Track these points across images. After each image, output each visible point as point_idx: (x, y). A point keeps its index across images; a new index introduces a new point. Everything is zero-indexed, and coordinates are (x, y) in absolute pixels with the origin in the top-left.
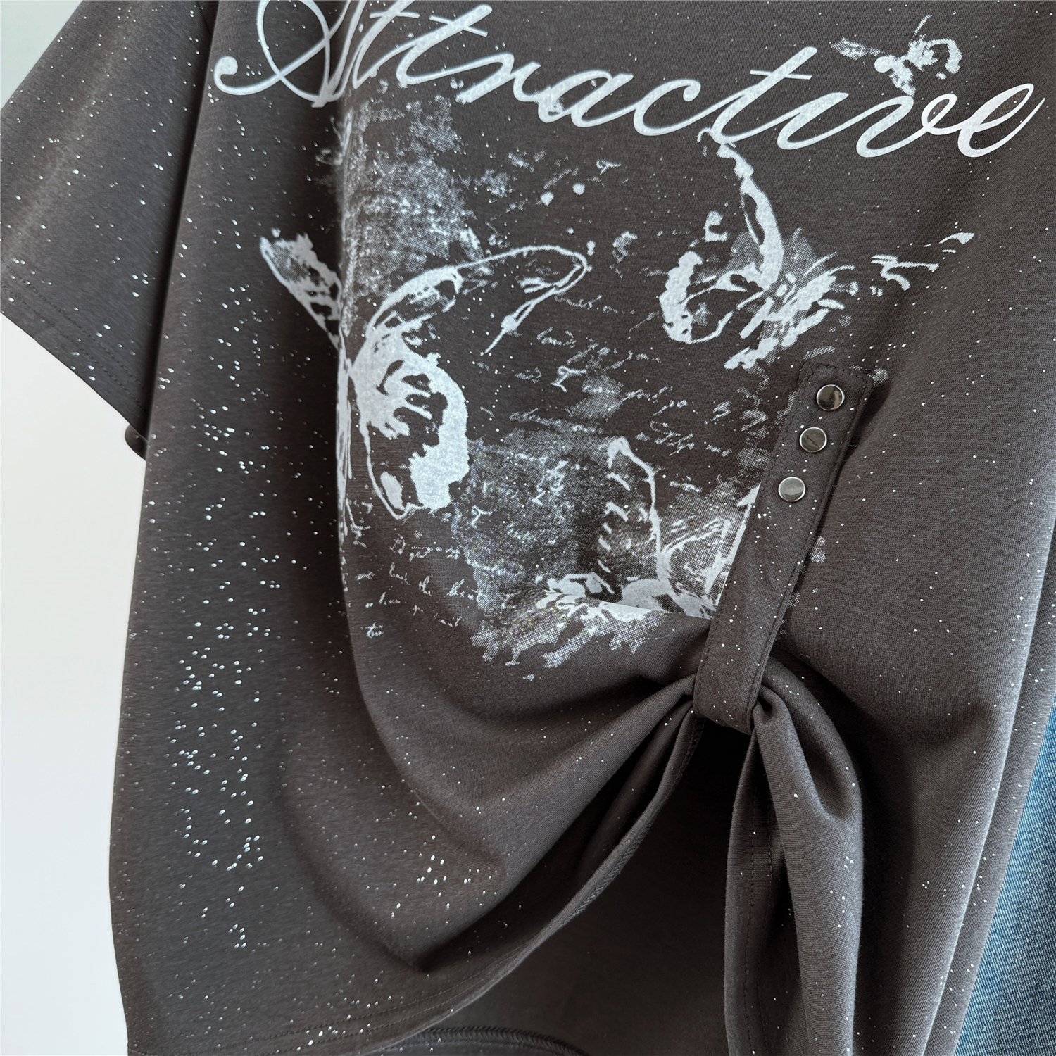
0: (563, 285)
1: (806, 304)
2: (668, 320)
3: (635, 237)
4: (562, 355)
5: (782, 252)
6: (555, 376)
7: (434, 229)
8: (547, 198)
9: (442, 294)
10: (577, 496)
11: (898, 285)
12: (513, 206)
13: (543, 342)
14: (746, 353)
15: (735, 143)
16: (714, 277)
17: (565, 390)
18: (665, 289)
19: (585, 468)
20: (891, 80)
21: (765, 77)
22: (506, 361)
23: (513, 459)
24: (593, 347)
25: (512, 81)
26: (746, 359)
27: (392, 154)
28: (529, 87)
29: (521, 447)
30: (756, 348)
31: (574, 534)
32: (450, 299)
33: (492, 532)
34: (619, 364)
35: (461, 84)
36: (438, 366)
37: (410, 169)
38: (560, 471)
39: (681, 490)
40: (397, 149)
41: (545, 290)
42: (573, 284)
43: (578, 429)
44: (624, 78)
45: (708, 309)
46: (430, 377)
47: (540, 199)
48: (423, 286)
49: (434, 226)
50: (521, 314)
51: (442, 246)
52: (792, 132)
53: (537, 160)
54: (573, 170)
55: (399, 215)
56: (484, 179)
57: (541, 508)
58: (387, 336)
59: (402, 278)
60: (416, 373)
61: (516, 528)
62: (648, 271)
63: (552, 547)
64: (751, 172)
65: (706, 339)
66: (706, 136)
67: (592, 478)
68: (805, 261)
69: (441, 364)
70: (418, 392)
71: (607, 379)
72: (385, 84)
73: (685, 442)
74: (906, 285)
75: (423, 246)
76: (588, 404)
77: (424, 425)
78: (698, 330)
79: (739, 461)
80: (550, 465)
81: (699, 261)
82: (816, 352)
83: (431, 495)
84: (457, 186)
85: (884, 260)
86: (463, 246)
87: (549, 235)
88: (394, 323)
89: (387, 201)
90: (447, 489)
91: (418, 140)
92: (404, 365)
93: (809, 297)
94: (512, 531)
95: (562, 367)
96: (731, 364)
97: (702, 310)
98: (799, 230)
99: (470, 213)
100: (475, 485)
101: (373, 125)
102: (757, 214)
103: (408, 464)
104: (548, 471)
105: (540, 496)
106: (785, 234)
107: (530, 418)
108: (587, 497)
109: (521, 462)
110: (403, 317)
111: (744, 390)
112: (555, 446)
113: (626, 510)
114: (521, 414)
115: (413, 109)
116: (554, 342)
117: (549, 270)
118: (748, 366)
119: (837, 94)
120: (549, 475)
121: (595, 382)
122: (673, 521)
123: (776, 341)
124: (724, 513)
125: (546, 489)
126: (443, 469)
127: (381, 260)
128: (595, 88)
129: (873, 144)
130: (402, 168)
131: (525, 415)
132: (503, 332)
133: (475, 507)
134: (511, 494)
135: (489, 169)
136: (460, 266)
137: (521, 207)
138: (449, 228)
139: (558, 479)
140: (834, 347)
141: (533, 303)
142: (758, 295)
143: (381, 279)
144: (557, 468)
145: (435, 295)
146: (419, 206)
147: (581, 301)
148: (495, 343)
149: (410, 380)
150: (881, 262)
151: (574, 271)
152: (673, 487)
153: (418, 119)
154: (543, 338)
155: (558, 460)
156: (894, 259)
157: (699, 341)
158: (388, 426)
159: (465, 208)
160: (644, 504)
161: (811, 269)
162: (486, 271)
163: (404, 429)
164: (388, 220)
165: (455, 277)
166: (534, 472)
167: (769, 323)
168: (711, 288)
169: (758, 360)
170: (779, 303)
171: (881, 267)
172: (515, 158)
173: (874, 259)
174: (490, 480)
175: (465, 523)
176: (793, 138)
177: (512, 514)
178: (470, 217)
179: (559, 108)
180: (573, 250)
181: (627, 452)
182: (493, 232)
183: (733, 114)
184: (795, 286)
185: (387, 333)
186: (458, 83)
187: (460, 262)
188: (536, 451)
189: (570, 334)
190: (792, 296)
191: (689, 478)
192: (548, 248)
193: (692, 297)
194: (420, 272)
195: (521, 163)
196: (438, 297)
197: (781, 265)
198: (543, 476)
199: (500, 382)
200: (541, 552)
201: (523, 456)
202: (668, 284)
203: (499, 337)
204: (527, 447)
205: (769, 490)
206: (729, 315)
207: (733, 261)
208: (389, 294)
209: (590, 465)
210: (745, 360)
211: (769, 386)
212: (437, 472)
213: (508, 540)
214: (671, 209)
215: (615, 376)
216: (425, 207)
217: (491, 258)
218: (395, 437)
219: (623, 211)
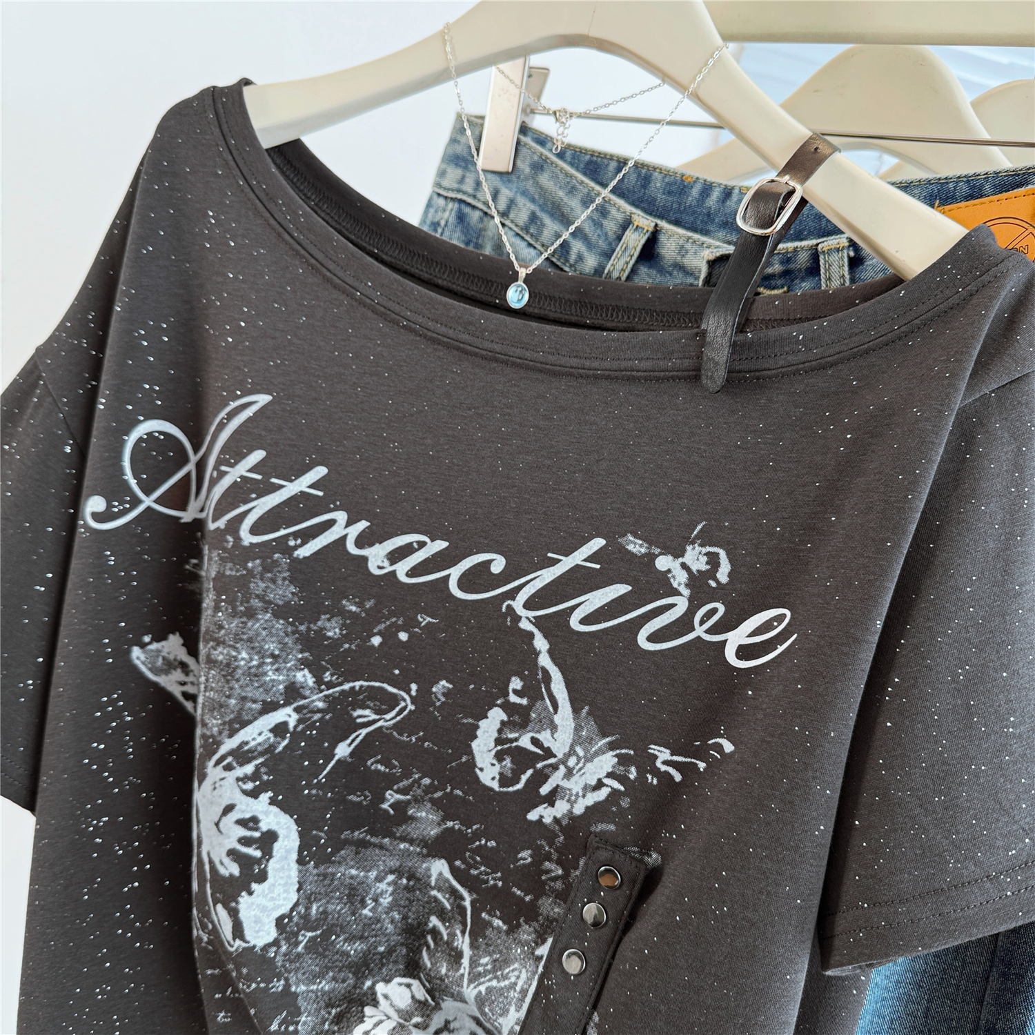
0: (390, 719)
1: (592, 779)
2: (479, 765)
3: (451, 686)
4: (389, 781)
5: (573, 725)
6: (383, 800)
7: (271, 676)
8: (376, 641)
9: (275, 736)
10: (404, 907)
11: (671, 777)
12: (347, 646)
13: (373, 768)
14: (545, 808)
15: (534, 617)
16: (516, 735)
17: (392, 812)
18: (476, 737)
19: (411, 883)
20: (669, 579)
21: (560, 560)
22: (339, 784)
23: (343, 875)
24: (417, 776)
25: (345, 537)
26: (543, 814)
27: (234, 608)
28: (361, 542)
29: (352, 863)
30: (553, 807)
31: (402, 941)
32: (284, 738)
33: (320, 950)
34: (439, 794)
35: (299, 541)
36: (270, 804)
37: (250, 624)
38: (389, 884)
39: (490, 924)
40: (238, 604)
41: (375, 721)
42: (398, 718)
43: (405, 847)
44: (441, 545)
45: (512, 762)
46: (261, 817)
47: (370, 641)
48: (257, 732)
49: (270, 673)
50: (353, 741)
51: (278, 691)
52: (583, 616)
53: (367, 606)
54: (399, 618)
55: (237, 667)
56: (319, 623)
57: (370, 918)
58: (222, 779)
59: (238, 726)
60: (248, 816)
61: (345, 940)
62: (462, 718)
63: (381, 954)
64: (548, 647)
65: (511, 789)
66: (509, 607)
67: (418, 892)
68: (592, 739)
69: (273, 802)
70: (248, 833)
71: (429, 805)
72: (230, 539)
73: (494, 879)
74: (678, 777)
75: (259, 694)
76: (413, 825)
77: (254, 864)
78: (504, 780)
79: (540, 908)
80: (379, 879)
81: (505, 718)
82: (601, 827)
83: (258, 932)
84: (294, 633)
85: (659, 751)
86: (298, 686)
87: (379, 673)
88: (229, 768)
89: (229, 652)
90: (274, 923)
91: (257, 596)
92: (237, 808)
93: (595, 773)
94: (342, 943)
95: (390, 792)
96: (533, 816)
97: (508, 762)
98: (587, 708)
99: (306, 654)
100: (303, 911)
101: (220, 576)
102: (552, 686)
103: (237, 903)
104: (378, 884)
105: (369, 907)
106: (576, 710)
107: (361, 836)
108: (414, 909)
109: (352, 877)
110: (238, 763)
111: (544, 843)
112: (384, 861)
113: (447, 928)
114: (352, 832)
115: (253, 567)
116: (383, 768)
117: (378, 703)
118: (548, 820)
119: (622, 585)
120: (378, 888)
121: (419, 807)
122: (480, 957)
123: (568, 806)
124: (524, 959)
125: (375, 900)
126: (270, 905)
127: (221, 706)
128: (417, 550)
129: (652, 638)
130: (242, 623)
131: (356, 833)
132: (337, 758)
133: (303, 932)
134: (342, 909)
135: (325, 614)
136: (295, 705)
137: (353, 647)
138: (285, 672)
139: (387, 891)
140: (615, 825)
141: (364, 732)
142: (552, 761)
143: (221, 724)
144: (386, 881)
145: (269, 738)
146: (256, 657)
147: (406, 735)
148: (328, 768)
149: (242, 823)
150: (656, 753)
151: (400, 707)
152: (484, 919)
153: (258, 576)
154: (372, 764)
155: (386, 874)
156: (668, 751)
157: (505, 789)
158: (222, 863)
159: (302, 651)
160: (460, 926)
161: (597, 747)
162: (321, 705)
163: (234, 869)
164: (228, 671)
165: (290, 716)
166: (364, 885)
167: (563, 788)
168: (515, 744)
169: (555, 818)
170: (569, 773)
171: (656, 757)
172: (348, 604)
173: (650, 748)
174: (320, 900)
175: (291, 951)
176: (583, 621)
177: (342, 927)
178: (306, 659)
179: (386, 563)
180: (399, 689)
181: (447, 874)
182: (328, 670)
183: (533, 591)
184: (583, 760)
185: (223, 776)
186: (296, 540)
187: (295, 700)
188: (366, 866)
189: (396, 763)
190: (580, 769)
191: (498, 913)
192: (377, 684)
193: (499, 748)
194: (256, 719)
195: (354, 608)
196: (272, 740)
197: (571, 737)
198: (373, 889)
199: (333, 804)
200: (371, 959)
201: (354, 872)
202: (479, 733)
203: (333, 763)
204: (358, 863)
205: (555, 957)
206: (530, 772)
207: (532, 725)
208: (226, 740)
209: (415, 882)
210: (545, 814)
211: (565, 845)
212: (264, 909)
213: (337, 953)
214: (481, 668)
215: (436, 804)
216: (263, 657)
217: (326, 693)
218: (227, 875)
219: (441, 661)
